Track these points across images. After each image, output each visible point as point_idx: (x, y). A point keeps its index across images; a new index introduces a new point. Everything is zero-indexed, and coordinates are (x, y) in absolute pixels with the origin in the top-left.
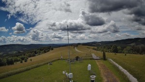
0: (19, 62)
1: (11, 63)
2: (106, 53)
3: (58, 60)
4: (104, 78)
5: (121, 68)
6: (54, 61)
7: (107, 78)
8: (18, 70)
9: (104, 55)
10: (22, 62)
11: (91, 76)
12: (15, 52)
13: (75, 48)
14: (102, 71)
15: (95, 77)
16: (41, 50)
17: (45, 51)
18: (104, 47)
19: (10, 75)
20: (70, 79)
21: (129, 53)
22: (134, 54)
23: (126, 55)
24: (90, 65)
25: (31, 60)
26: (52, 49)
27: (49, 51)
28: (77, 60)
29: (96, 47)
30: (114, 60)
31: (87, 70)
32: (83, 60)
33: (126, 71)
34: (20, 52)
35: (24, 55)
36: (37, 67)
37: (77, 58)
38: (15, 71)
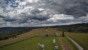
0: (12, 38)
1: (6, 38)
2: (64, 32)
3: (35, 36)
4: (63, 48)
5: (73, 41)
6: (33, 37)
7: (65, 47)
8: (11, 43)
9: (63, 34)
10: (13, 38)
11: (55, 47)
12: (9, 32)
13: (46, 29)
14: (62, 43)
15: (57, 47)
16: (25, 30)
17: (27, 31)
18: (63, 29)
19: (6, 46)
20: (43, 48)
21: (78, 32)
22: (81, 33)
23: (76, 33)
24: (54, 40)
25: (19, 37)
26: (32, 30)
27: (30, 31)
28: (47, 37)
29: (58, 29)
30: (69, 37)
31: (53, 43)
32: (51, 36)
33: (76, 43)
34: (12, 32)
35: (15, 33)
36: (22, 41)
37: (47, 36)
38: (9, 43)
